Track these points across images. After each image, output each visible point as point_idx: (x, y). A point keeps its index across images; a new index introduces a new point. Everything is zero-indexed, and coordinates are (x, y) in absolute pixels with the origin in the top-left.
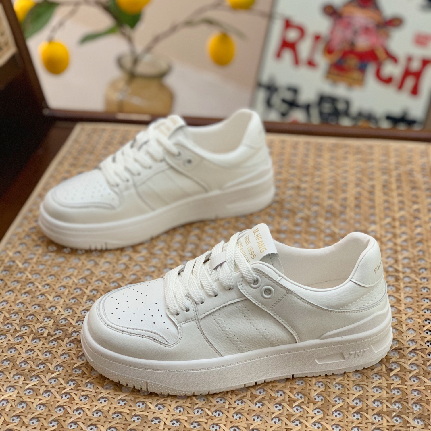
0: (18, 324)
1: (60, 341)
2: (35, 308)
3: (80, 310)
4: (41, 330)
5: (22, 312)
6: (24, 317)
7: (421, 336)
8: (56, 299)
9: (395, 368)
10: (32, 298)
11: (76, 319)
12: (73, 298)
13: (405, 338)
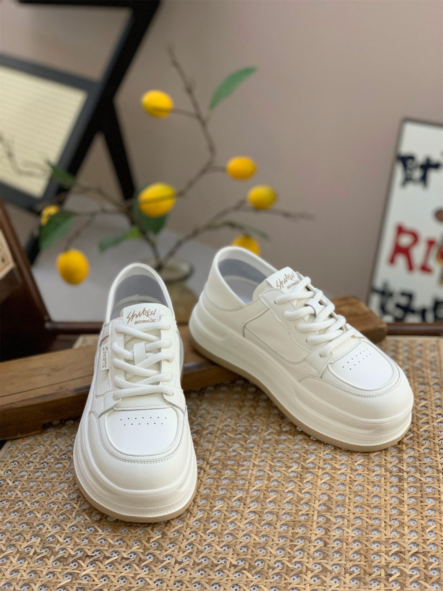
0: (4, 545)
1: (46, 560)
2: (23, 527)
3: (68, 526)
4: (28, 550)
5: (9, 532)
6: (11, 537)
7: (424, 538)
8: (44, 516)
9: (395, 573)
10: (20, 516)
11: (63, 536)
12: (62, 515)
13: (406, 540)
